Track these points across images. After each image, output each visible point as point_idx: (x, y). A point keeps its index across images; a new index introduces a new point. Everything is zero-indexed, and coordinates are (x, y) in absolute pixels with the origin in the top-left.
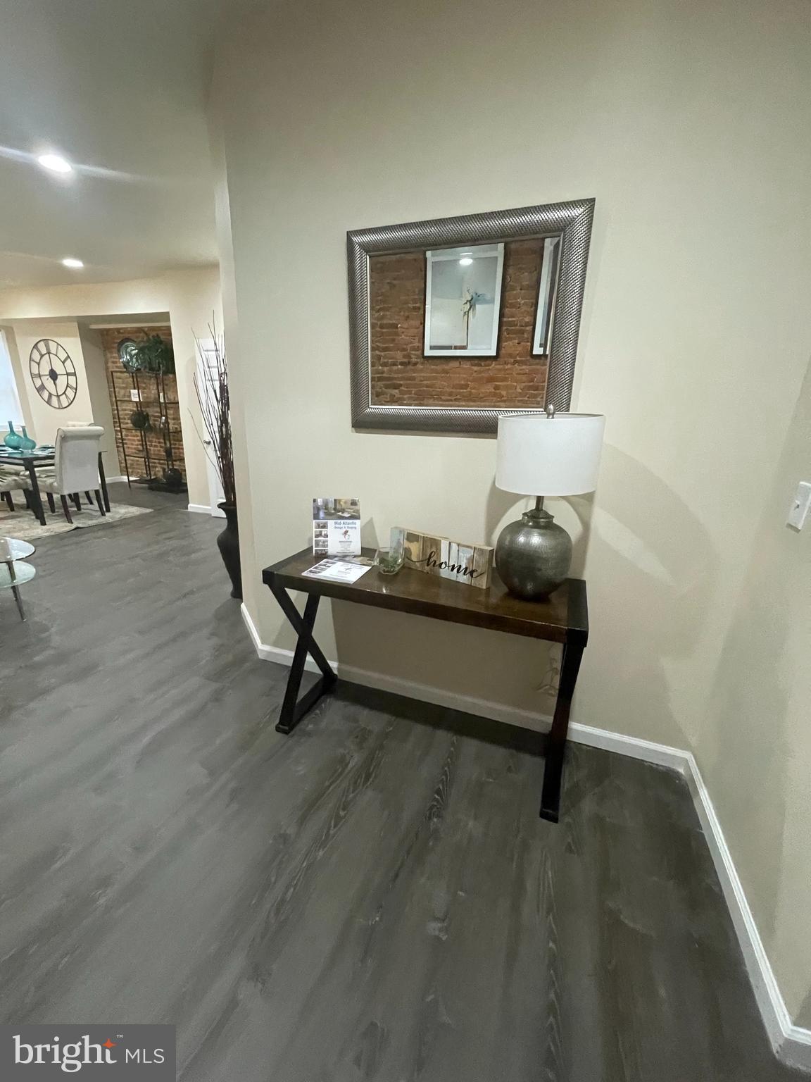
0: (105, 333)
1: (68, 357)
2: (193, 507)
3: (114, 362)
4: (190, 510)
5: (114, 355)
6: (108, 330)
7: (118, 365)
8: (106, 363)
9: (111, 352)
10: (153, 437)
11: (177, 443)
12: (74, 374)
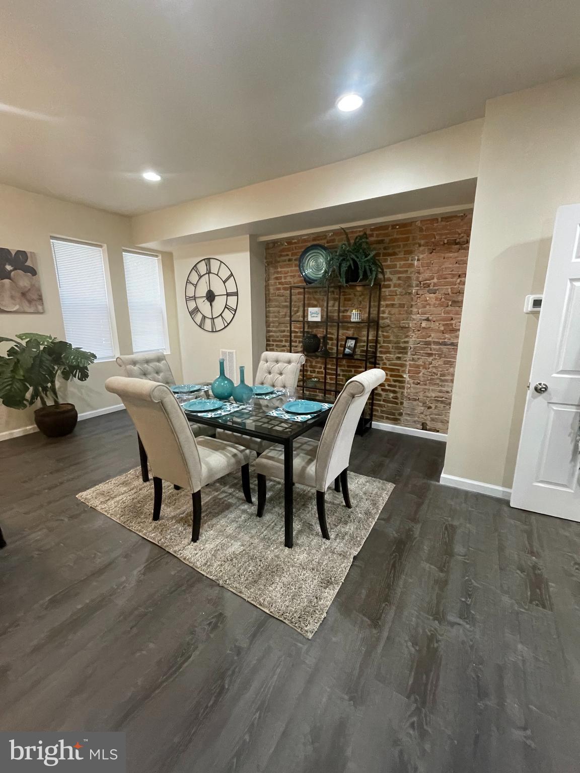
0: (271, 245)
1: (232, 275)
2: (447, 478)
3: (277, 278)
4: (442, 482)
5: (279, 270)
6: (275, 243)
7: (283, 280)
8: (267, 280)
9: (276, 267)
10: (317, 362)
11: (353, 370)
12: (236, 294)
